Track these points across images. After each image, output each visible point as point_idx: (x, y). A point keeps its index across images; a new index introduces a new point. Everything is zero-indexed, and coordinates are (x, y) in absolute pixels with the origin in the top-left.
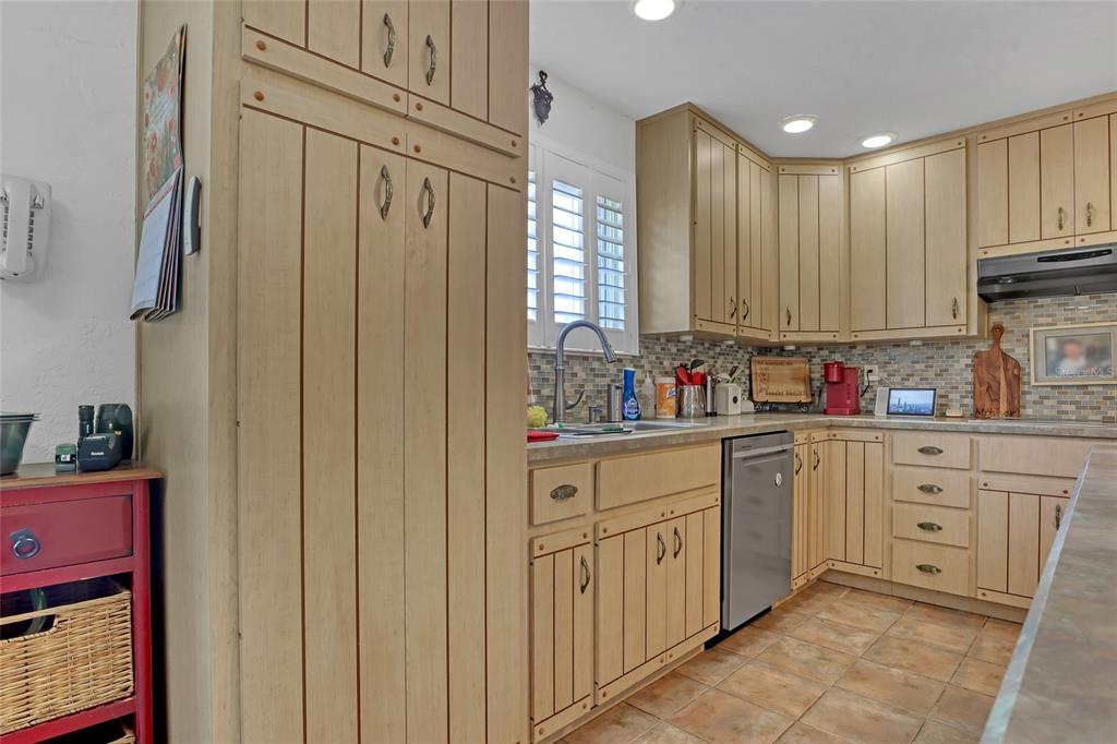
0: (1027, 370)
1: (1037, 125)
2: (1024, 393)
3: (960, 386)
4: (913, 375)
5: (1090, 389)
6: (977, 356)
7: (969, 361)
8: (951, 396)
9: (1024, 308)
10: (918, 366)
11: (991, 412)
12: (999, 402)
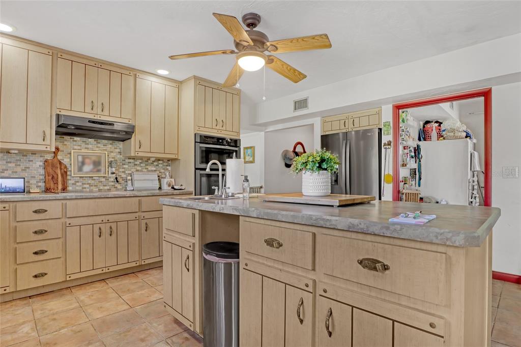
0: (69, 169)
1: (85, 61)
2: (69, 180)
3: (36, 176)
4: (7, 170)
5: (94, 178)
6: (46, 161)
7: (41, 164)
8: (31, 182)
9: (68, 141)
10: (10, 165)
11: (54, 189)
12: (58, 184)
